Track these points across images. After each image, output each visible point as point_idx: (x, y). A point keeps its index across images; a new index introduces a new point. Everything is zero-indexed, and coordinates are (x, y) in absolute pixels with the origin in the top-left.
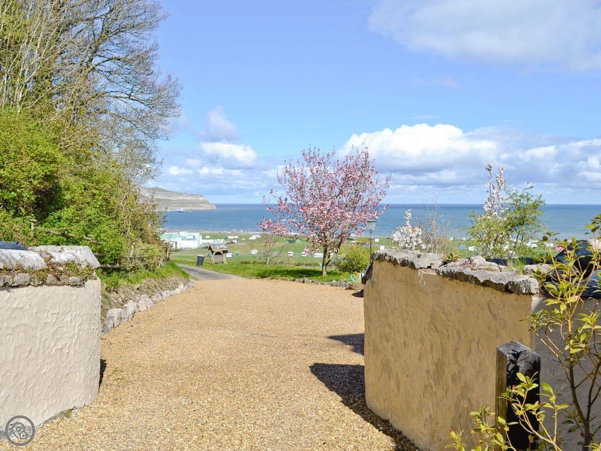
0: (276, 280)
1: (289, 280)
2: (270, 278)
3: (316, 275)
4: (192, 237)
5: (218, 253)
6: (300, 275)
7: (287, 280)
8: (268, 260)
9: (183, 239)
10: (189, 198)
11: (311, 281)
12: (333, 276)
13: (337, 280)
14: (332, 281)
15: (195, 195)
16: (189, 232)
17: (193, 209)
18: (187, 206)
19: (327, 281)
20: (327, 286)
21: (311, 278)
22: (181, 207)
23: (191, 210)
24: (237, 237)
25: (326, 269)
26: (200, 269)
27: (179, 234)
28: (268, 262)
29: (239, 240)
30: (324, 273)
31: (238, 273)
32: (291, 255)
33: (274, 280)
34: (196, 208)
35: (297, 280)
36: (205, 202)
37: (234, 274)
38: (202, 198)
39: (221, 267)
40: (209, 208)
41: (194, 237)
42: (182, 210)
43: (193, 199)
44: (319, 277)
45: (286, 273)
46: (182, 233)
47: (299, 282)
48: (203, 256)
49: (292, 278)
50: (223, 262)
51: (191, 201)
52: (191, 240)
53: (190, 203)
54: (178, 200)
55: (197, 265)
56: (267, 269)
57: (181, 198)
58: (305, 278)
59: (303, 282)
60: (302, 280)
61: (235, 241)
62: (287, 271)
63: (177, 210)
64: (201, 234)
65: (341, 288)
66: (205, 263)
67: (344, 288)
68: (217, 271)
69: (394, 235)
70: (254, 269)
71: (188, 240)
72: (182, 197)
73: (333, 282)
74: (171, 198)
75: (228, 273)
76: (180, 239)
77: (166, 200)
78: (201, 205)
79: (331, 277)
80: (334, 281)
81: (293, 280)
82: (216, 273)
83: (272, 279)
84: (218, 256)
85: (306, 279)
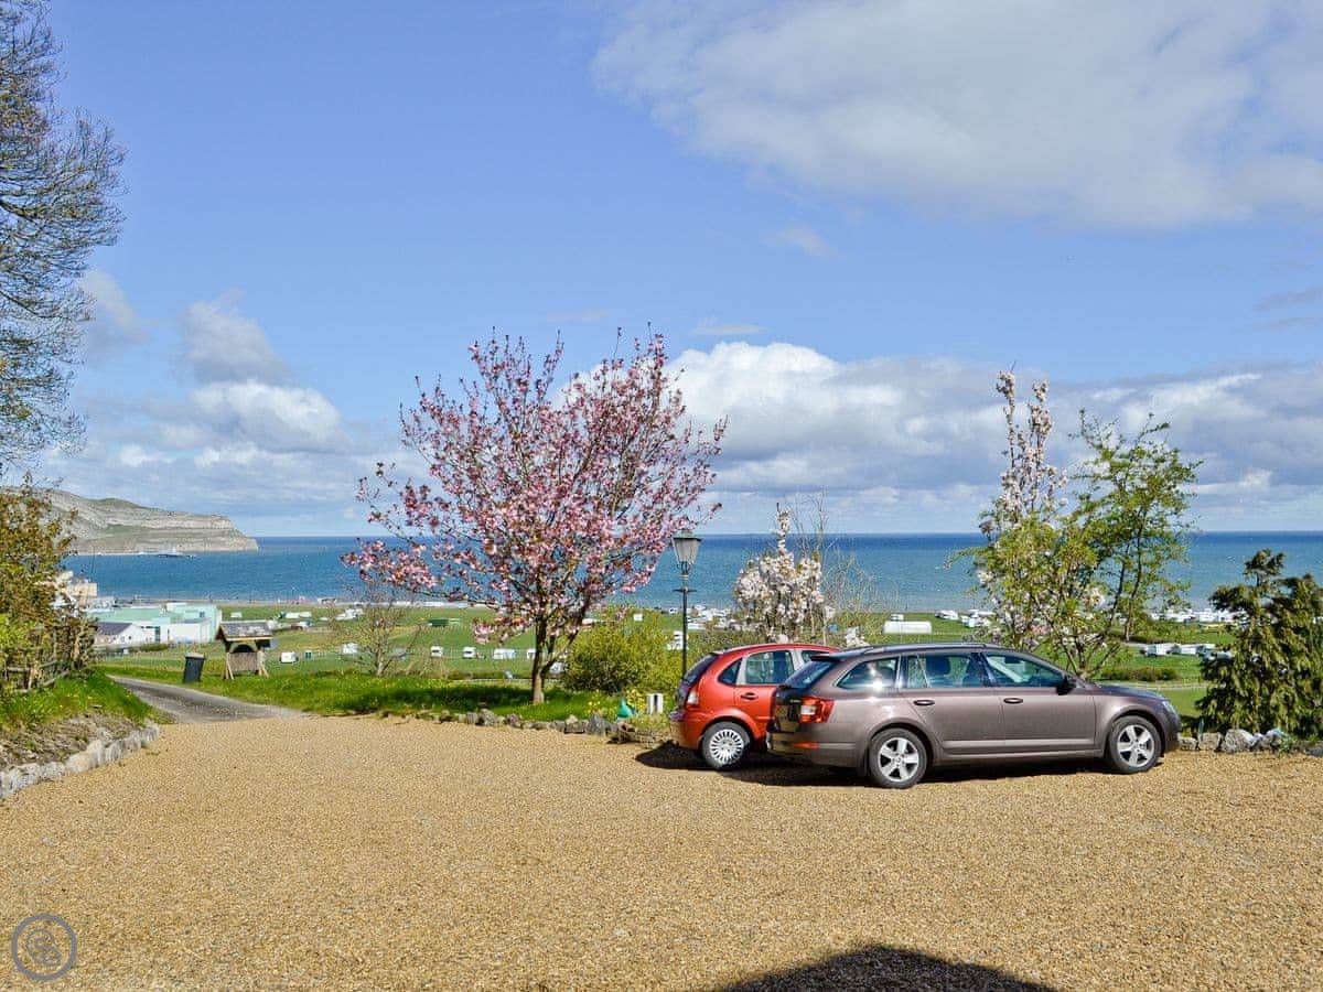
0: (398, 719)
1: (437, 717)
2: (381, 713)
3: (512, 700)
4: (197, 616)
5: (243, 649)
6: (469, 702)
7: (433, 718)
8: (381, 664)
9: (176, 619)
10: (193, 524)
11: (502, 719)
12: (561, 703)
13: (578, 715)
14: (564, 717)
15: (206, 517)
16: (190, 603)
17: (202, 549)
18: (187, 542)
19: (551, 719)
20: (550, 734)
21: (503, 710)
22: (173, 543)
23: (197, 552)
24: (307, 614)
25: (543, 683)
26: (192, 691)
27: (166, 607)
28: (380, 670)
29: (314, 621)
30: (539, 695)
31: (293, 701)
32: (439, 655)
33: (392, 720)
34: (210, 548)
35: (462, 716)
36: (231, 533)
37: (282, 704)
38: (223, 524)
39: (249, 685)
40: (241, 548)
41: (202, 614)
42: (174, 551)
43: (202, 525)
44: (524, 707)
45: (428, 697)
46: (171, 606)
47: (467, 722)
48: (202, 656)
49: (447, 712)
50: (257, 672)
51: (198, 531)
52: (195, 621)
53: (195, 535)
54: (165, 528)
55: (184, 681)
56: (376, 689)
57: (173, 523)
58: (485, 710)
59: (480, 722)
60: (475, 716)
61: (303, 624)
62: (431, 692)
63: (164, 552)
64: (219, 608)
65: (594, 738)
66: (206, 676)
67: (605, 738)
68: (235, 696)
69: (745, 581)
70: (340, 690)
71: (187, 622)
72: (175, 522)
73: (568, 721)
74: (148, 524)
75: (266, 702)
76: (169, 619)
77: (137, 528)
78: (223, 539)
79: (560, 709)
80: (572, 719)
81: (449, 719)
82: (231, 700)
83: (386, 715)
84: (244, 655)
85: (488, 713)
